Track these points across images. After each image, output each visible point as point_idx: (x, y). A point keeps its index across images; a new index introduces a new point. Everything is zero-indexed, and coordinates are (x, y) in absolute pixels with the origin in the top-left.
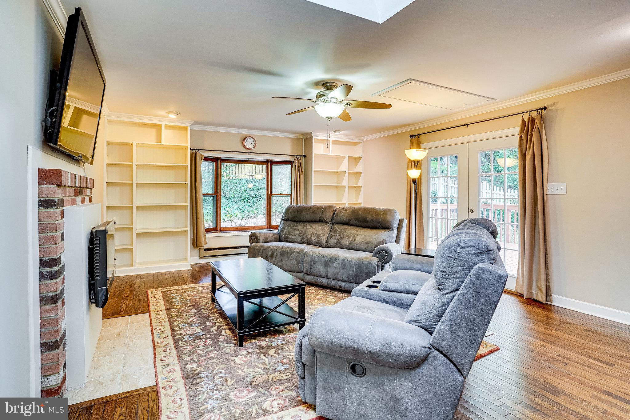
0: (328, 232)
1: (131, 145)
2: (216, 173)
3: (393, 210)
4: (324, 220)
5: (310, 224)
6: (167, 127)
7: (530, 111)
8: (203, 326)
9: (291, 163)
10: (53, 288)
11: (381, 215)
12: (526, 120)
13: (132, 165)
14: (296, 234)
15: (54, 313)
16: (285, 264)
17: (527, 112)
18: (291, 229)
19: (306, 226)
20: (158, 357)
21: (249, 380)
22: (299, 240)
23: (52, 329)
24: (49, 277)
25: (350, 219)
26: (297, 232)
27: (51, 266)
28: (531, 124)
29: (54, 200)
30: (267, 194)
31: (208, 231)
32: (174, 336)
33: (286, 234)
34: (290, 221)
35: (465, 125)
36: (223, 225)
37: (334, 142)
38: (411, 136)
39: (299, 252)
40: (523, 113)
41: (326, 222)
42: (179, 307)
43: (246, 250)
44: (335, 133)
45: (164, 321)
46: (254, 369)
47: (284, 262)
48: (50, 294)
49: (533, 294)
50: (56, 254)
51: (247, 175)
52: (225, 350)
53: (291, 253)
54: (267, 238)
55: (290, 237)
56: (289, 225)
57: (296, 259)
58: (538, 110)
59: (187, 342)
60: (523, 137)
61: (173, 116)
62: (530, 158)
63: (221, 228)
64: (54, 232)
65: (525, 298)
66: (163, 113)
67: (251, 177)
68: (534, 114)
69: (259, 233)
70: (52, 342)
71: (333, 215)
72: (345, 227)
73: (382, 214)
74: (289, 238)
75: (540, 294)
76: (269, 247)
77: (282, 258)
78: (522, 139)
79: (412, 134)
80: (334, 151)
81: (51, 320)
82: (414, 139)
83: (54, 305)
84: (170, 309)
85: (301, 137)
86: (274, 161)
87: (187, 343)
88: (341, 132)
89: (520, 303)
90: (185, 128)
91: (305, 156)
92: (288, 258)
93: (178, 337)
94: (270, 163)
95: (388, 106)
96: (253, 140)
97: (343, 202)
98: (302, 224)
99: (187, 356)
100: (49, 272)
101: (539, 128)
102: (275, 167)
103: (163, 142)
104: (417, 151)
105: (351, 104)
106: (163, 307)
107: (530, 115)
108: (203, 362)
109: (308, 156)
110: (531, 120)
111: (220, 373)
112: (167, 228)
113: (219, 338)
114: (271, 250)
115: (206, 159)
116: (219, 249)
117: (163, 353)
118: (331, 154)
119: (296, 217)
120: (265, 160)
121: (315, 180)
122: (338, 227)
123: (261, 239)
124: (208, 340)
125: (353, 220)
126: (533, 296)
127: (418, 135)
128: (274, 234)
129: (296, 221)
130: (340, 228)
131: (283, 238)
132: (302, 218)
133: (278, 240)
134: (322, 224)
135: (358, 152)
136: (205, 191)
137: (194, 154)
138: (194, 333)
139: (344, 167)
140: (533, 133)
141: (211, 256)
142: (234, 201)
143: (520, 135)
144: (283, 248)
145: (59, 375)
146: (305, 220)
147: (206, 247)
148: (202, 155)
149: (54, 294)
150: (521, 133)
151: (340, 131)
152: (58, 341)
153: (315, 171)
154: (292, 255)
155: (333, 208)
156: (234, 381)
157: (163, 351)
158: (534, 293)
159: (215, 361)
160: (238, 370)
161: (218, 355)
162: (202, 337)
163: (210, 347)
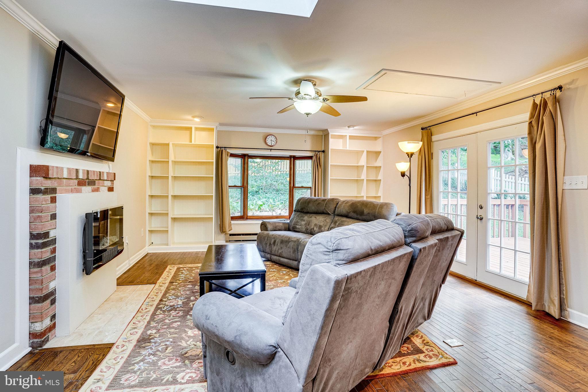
0: (329, 224)
1: (168, 145)
2: (244, 168)
3: (390, 204)
4: (327, 212)
5: (314, 215)
6: (197, 129)
7: (542, 93)
8: (186, 300)
9: (310, 158)
10: (39, 256)
11: (377, 209)
12: (538, 102)
13: (168, 161)
14: (302, 225)
15: (40, 275)
16: (284, 252)
17: (539, 94)
18: (299, 219)
19: (311, 217)
20: (134, 321)
21: (184, 351)
22: (304, 230)
23: (37, 287)
24: (36, 247)
25: (349, 211)
26: (303, 223)
27: (38, 239)
28: (543, 107)
29: (41, 189)
30: (290, 187)
31: (233, 218)
32: (159, 304)
33: (294, 224)
34: (299, 212)
35: (473, 114)
36: (250, 214)
37: (351, 137)
38: (422, 129)
39: (295, 242)
40: (534, 95)
41: (329, 214)
42: (181, 281)
43: (255, 237)
44: (350, 129)
45: (160, 292)
46: (196, 342)
47: (283, 250)
48: (36, 260)
49: (545, 307)
50: (42, 230)
51: (299, 170)
52: (187, 323)
53: (289, 242)
54: (276, 227)
55: (297, 226)
56: (298, 215)
57: (292, 248)
58: (551, 90)
60: (533, 123)
61: (197, 120)
62: (540, 147)
63: (247, 216)
64: (40, 213)
65: (533, 309)
66: (189, 117)
67: (303, 171)
68: (547, 95)
69: (269, 222)
70: (37, 297)
71: (336, 207)
72: (344, 219)
73: (378, 207)
74: (296, 228)
75: (552, 307)
76: (273, 235)
77: (282, 246)
78: (532, 126)
79: (424, 126)
80: (350, 146)
81: (37, 280)
82: (424, 131)
83: (39, 269)
84: (173, 283)
85: (321, 133)
86: (297, 156)
87: (163, 312)
88: (355, 128)
89: (526, 315)
90: (212, 130)
91: (324, 151)
92: (287, 246)
93: (161, 306)
94: (293, 159)
95: (364, 99)
96: (274, 138)
97: (362, 195)
98: (308, 215)
99: (155, 323)
100: (36, 243)
101: (552, 111)
102: (298, 162)
103: (193, 142)
104: (408, 143)
105: (328, 100)
106: (169, 280)
107: (542, 97)
108: (163, 330)
109: (326, 152)
110: (544, 103)
111: (168, 341)
112: (198, 215)
114: (274, 238)
115: (232, 155)
116: (243, 235)
117: (139, 318)
118: (348, 149)
119: (304, 208)
120: (288, 156)
121: (331, 174)
122: (338, 220)
123: (269, 227)
124: (181, 312)
125: (351, 213)
126: (545, 308)
127: (429, 127)
128: (284, 223)
129: (304, 212)
130: (340, 220)
131: (291, 228)
132: (309, 210)
133: (287, 229)
134: (325, 215)
135: (377, 146)
136: (231, 183)
137: (221, 152)
138: (175, 305)
139: (363, 161)
140: (544, 118)
141: (236, 241)
142: (281, 193)
143: (529, 122)
144: (283, 236)
145: (42, 323)
146: (311, 211)
147: (231, 232)
148: (228, 152)
149: (39, 260)
150: (530, 119)
151: (353, 126)
152: (41, 297)
153: (331, 165)
154: (290, 243)
155: (335, 200)
156: (173, 350)
157: (141, 316)
158: (546, 305)
159: (172, 330)
160: (183, 341)
161: (178, 326)
162: (177, 309)
163: (178, 318)
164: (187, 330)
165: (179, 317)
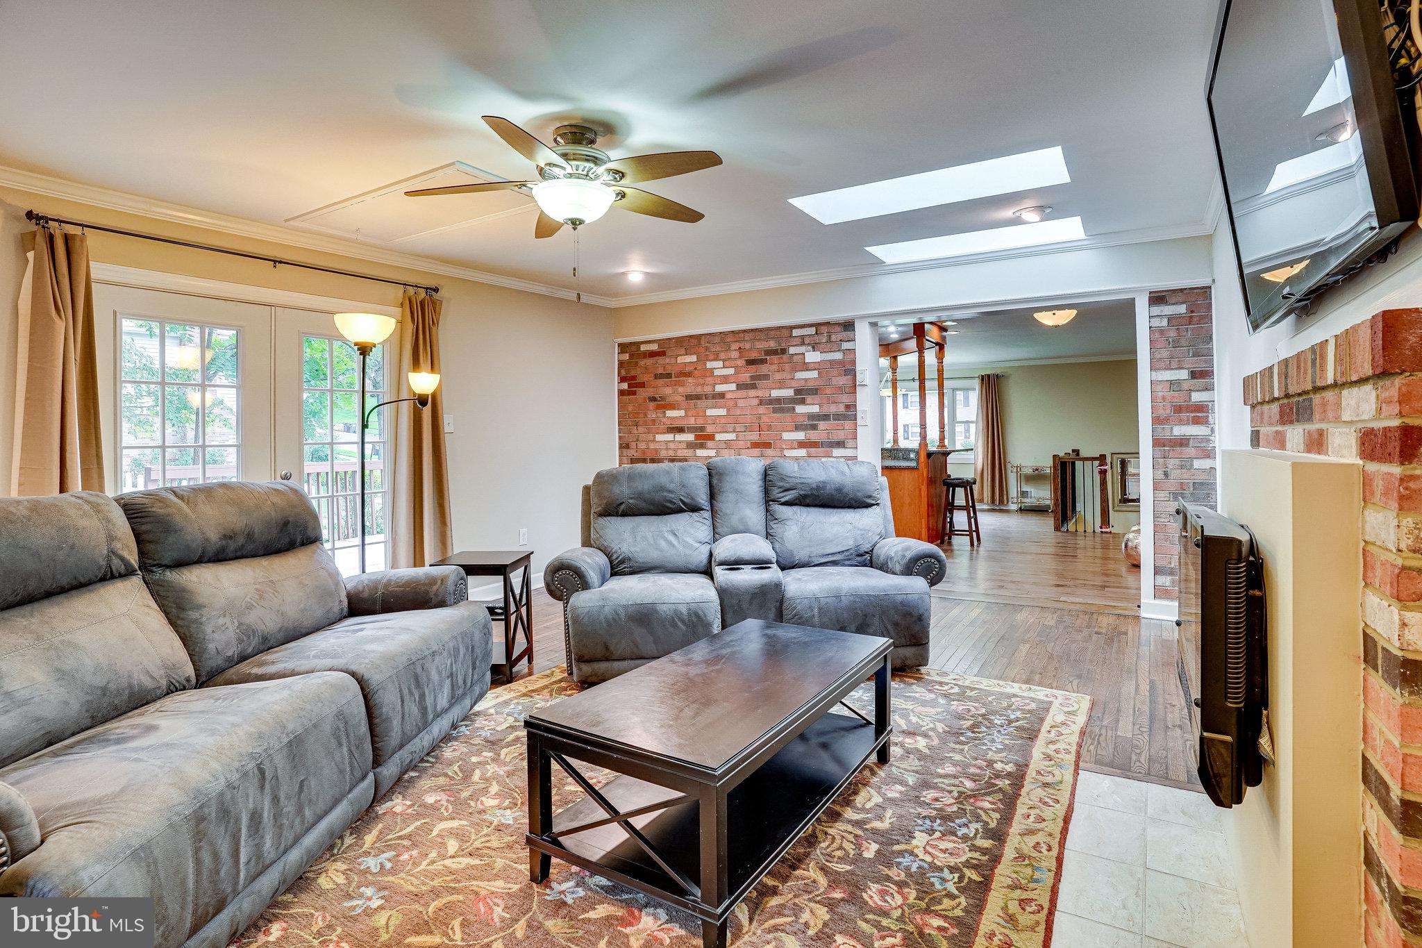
7: (416, 286)
20: (1061, 810)
32: (998, 849)
59: (978, 819)
93: (987, 843)
113: (898, 795)
117: (1047, 813)
157: (1044, 820)
159: (957, 757)
160: (941, 731)
161: (942, 765)
162: (934, 813)
163: (940, 785)
164: (927, 751)
165: (935, 787)
